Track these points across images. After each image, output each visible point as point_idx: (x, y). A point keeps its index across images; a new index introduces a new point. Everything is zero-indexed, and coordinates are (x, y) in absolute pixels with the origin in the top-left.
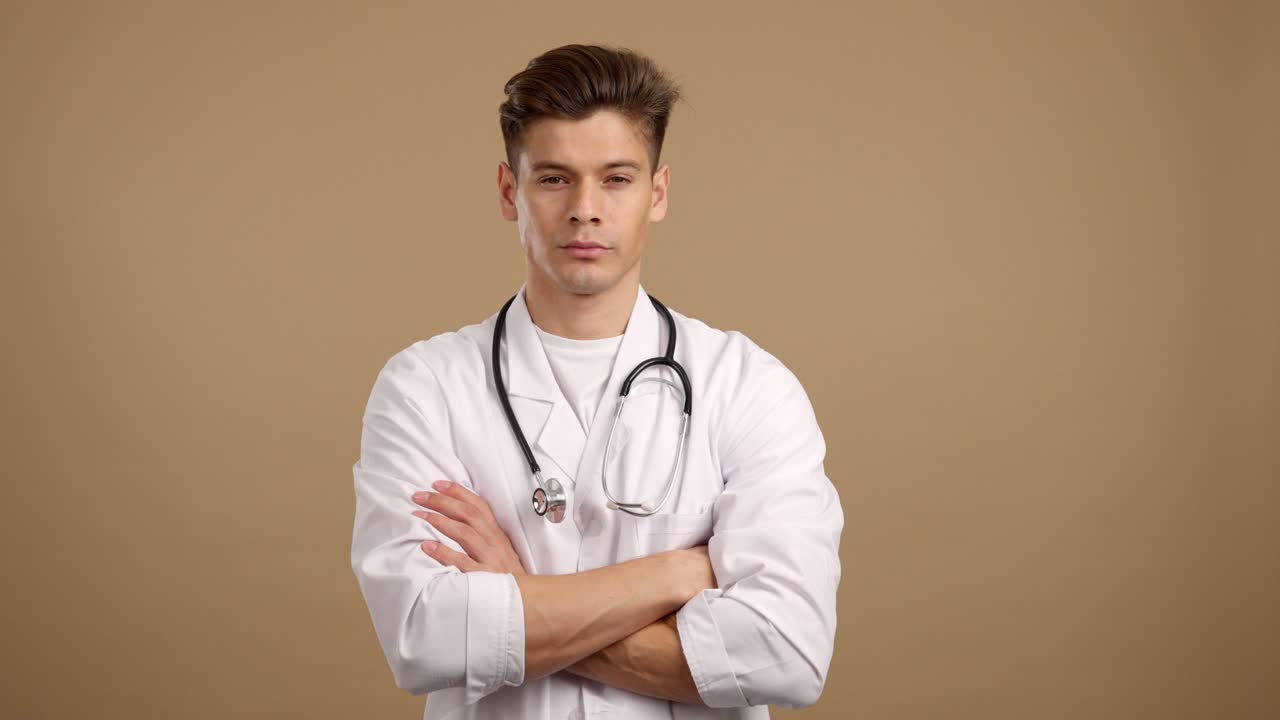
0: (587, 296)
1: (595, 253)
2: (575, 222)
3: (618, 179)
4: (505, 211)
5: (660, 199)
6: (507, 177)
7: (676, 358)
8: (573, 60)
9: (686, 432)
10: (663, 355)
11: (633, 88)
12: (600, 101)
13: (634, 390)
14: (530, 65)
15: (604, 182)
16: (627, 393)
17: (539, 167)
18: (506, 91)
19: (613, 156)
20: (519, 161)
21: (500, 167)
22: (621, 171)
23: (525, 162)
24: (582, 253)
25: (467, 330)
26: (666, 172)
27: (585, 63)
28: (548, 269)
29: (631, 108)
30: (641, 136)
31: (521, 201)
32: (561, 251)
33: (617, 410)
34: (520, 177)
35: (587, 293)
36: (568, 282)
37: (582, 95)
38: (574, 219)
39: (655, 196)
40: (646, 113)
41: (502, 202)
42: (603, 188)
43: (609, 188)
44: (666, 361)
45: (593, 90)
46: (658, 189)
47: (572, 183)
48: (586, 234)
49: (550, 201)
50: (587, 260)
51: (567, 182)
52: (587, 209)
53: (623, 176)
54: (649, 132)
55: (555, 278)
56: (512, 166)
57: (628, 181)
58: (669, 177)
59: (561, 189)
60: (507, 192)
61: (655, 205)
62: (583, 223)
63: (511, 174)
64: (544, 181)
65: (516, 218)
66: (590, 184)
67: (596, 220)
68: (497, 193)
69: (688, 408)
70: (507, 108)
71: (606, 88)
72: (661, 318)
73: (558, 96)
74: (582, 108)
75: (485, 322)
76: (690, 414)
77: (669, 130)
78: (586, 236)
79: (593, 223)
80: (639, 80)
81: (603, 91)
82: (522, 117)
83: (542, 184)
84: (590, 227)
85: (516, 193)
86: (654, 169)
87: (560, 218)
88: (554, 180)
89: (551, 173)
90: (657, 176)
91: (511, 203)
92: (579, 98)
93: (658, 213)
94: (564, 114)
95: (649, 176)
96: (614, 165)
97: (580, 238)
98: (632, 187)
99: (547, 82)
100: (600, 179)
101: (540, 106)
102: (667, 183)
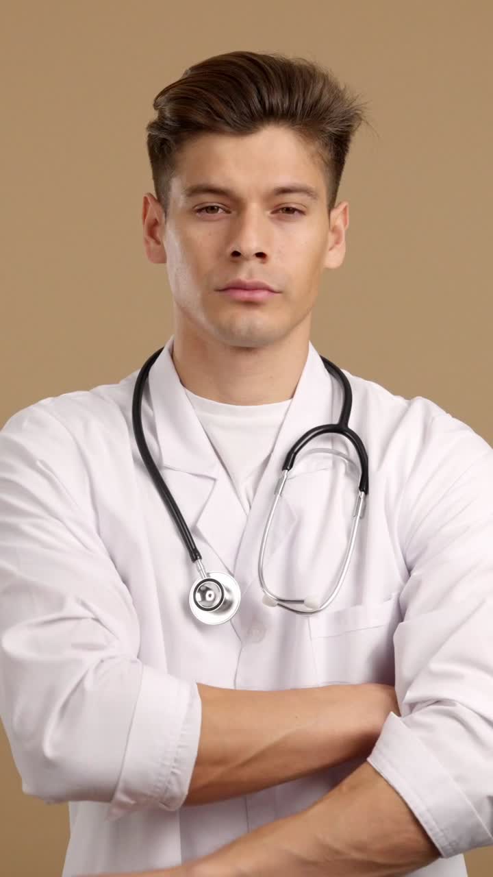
0: (248, 350)
1: (260, 295)
2: (237, 259)
3: (289, 210)
4: (149, 252)
5: (337, 242)
6: (154, 211)
7: (352, 425)
8: (240, 67)
9: (362, 512)
10: (336, 421)
11: (309, 101)
12: (269, 115)
13: (300, 465)
14: (186, 73)
15: (273, 213)
16: (291, 466)
17: (194, 191)
18: (156, 106)
19: (284, 180)
20: (169, 189)
21: (146, 198)
22: (293, 200)
23: (177, 188)
24: (245, 295)
25: (101, 389)
26: (345, 209)
27: (253, 70)
28: (201, 318)
29: (306, 125)
30: (318, 159)
31: (171, 238)
32: (218, 294)
33: (277, 488)
34: (170, 210)
35: (248, 347)
36: (227, 331)
37: (249, 107)
38: (236, 254)
39: (331, 238)
40: (323, 131)
41: (147, 242)
42: (271, 219)
43: (280, 219)
44: (340, 428)
45: (262, 101)
46: (334, 230)
47: (234, 213)
48: (250, 272)
49: (206, 233)
50: (250, 304)
51: (228, 212)
52: (251, 242)
53: (294, 206)
54: (328, 155)
55: (211, 328)
56: (161, 196)
57: (301, 212)
58: (348, 217)
59: (219, 220)
60: (153, 229)
61: (331, 249)
62: (247, 259)
63: (159, 207)
64: (200, 211)
65: (164, 260)
66: (256, 212)
67: (261, 255)
68: (141, 230)
69: (364, 486)
70: (156, 126)
71: (277, 99)
72: (335, 381)
73: (220, 107)
74: (248, 123)
75: (123, 382)
76: (366, 492)
77: (350, 159)
78: (251, 275)
79: (259, 260)
80: (317, 92)
81: (274, 102)
82: (175, 132)
83: (197, 214)
84: (255, 263)
85: (164, 230)
86: (331, 205)
87: (219, 254)
88: (212, 209)
89: (209, 199)
90: (334, 213)
91: (158, 242)
92: (246, 110)
93: (334, 259)
94: (227, 128)
95: (325, 210)
96: (285, 191)
97: (243, 276)
98: (305, 220)
99: (206, 90)
100: (268, 209)
101: (200, 118)
102: (345, 224)
